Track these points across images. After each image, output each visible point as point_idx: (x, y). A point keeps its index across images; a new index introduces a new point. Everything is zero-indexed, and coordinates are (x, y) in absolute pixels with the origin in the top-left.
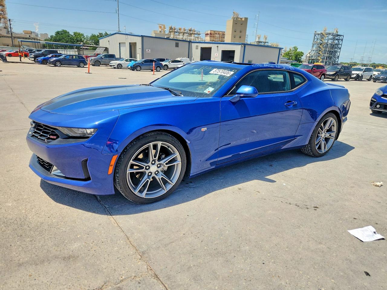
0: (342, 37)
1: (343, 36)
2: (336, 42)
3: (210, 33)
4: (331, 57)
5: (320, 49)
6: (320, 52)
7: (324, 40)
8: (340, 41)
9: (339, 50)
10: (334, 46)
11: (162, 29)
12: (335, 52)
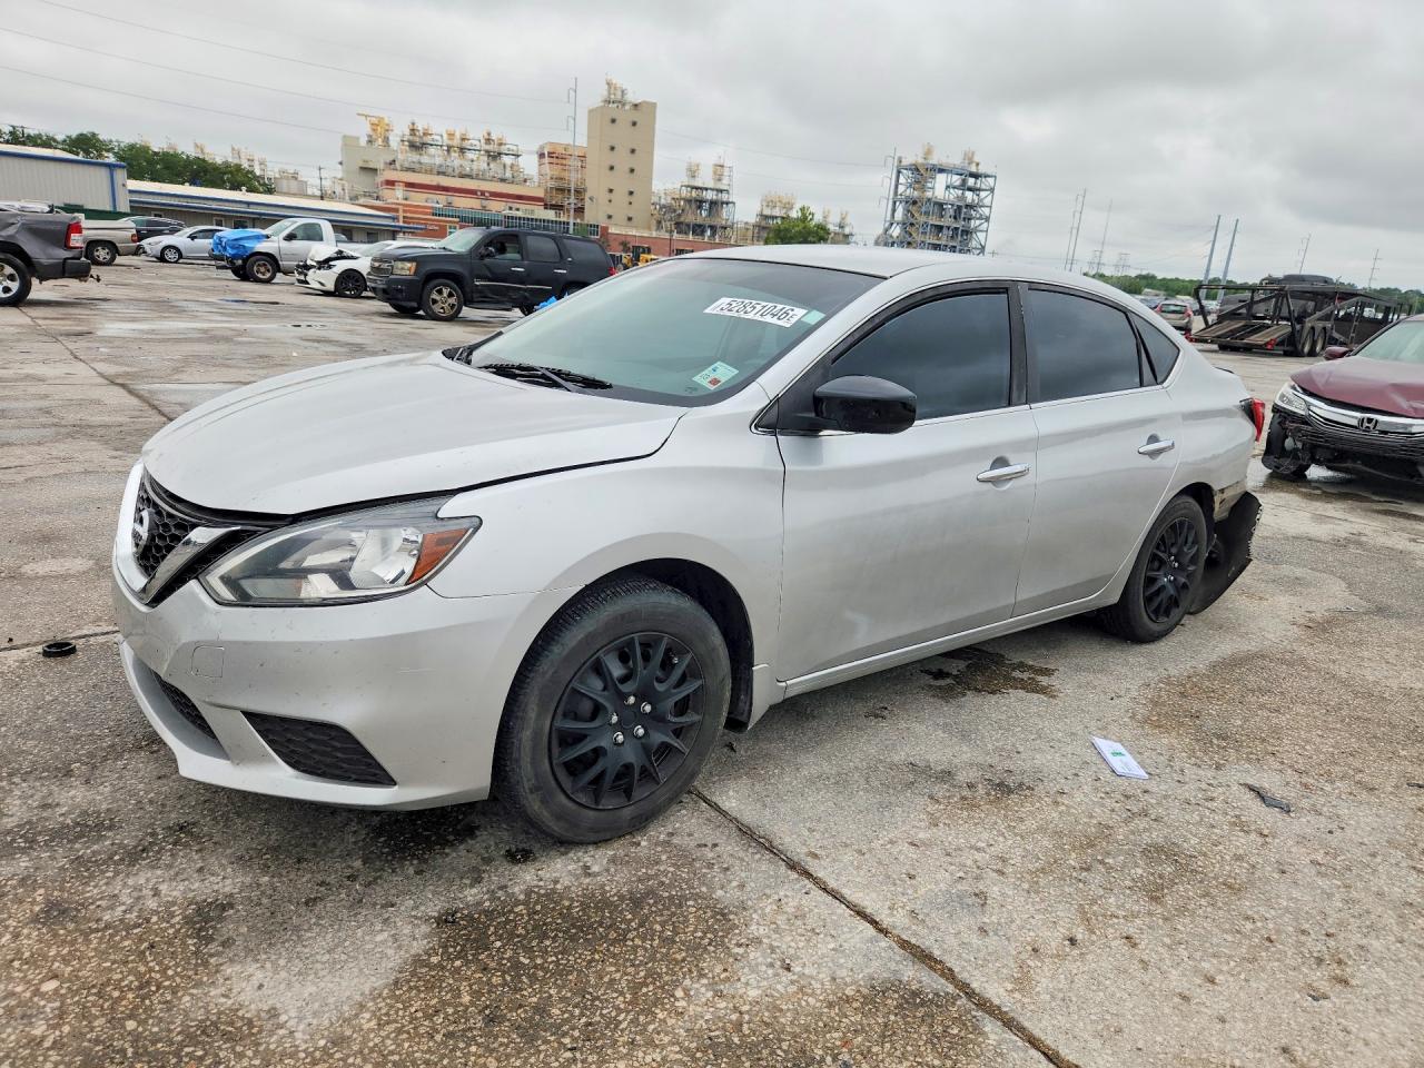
0: (991, 180)
1: (995, 177)
2: (972, 197)
3: (549, 153)
4: (955, 247)
5: (912, 220)
6: (912, 230)
7: (923, 189)
8: (983, 194)
9: (986, 224)
10: (963, 211)
11: (380, 133)
12: (967, 232)
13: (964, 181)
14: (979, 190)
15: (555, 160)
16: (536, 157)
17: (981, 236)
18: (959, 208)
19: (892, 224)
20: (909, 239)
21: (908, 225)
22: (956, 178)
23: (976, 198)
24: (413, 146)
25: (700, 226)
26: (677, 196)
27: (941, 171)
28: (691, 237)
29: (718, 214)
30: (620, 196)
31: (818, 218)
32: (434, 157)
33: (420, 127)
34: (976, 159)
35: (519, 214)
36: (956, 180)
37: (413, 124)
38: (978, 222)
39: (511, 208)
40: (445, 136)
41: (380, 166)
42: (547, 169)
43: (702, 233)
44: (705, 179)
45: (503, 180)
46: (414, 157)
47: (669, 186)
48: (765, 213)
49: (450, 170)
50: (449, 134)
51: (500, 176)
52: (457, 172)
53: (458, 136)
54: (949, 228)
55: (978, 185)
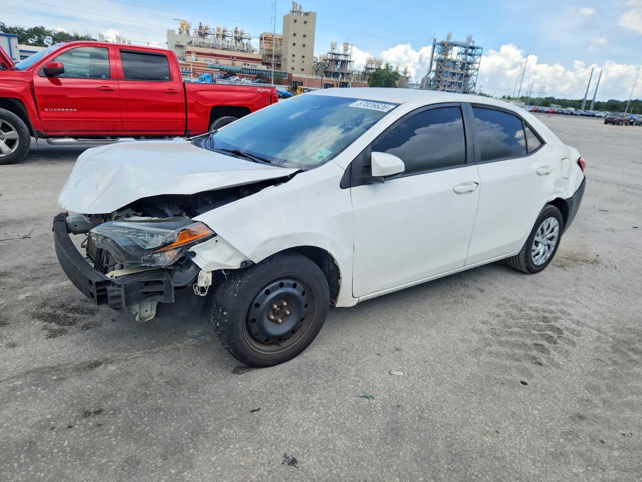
0: (480, 50)
1: (482, 49)
2: (469, 58)
3: (265, 38)
4: (461, 83)
5: (441, 70)
6: (440, 75)
7: (446, 54)
8: (476, 57)
9: (476, 72)
10: (465, 66)
11: (185, 28)
12: (467, 76)
13: (466, 51)
14: (474, 55)
15: (267, 41)
16: (259, 40)
17: (474, 78)
18: (464, 64)
19: (430, 72)
20: (439, 79)
21: (439, 72)
22: (463, 49)
23: (472, 59)
24: (200, 34)
25: (336, 73)
26: (325, 58)
27: (455, 45)
28: (332, 79)
29: (346, 67)
30: (298, 58)
31: (394, 69)
32: (210, 39)
33: (204, 25)
34: (473, 39)
35: (249, 67)
36: (463, 50)
37: (201, 24)
38: (473, 71)
39: (245, 64)
40: (216, 30)
41: (184, 44)
42: (264, 45)
43: (338, 76)
44: (340, 50)
45: (243, 51)
46: (200, 40)
47: (322, 53)
48: (368, 67)
49: (218, 46)
50: (218, 29)
51: (241, 49)
52: (221, 47)
53: (222, 29)
54: (458, 74)
55: (473, 53)
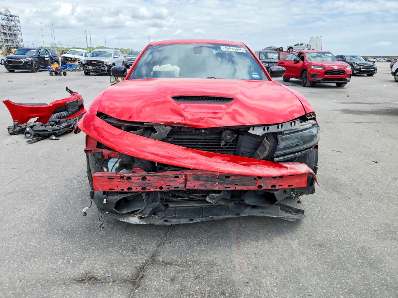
0: (17, 18)
1: (19, 17)
2: (13, 23)
4: (13, 40)
8: (16, 22)
9: (20, 32)
12: (15, 35)
13: (7, 18)
17: (20, 36)
18: (10, 27)
22: (5, 16)
23: (15, 24)
34: (9, 10)
38: (17, 32)
54: (9, 34)
55: (14, 19)
